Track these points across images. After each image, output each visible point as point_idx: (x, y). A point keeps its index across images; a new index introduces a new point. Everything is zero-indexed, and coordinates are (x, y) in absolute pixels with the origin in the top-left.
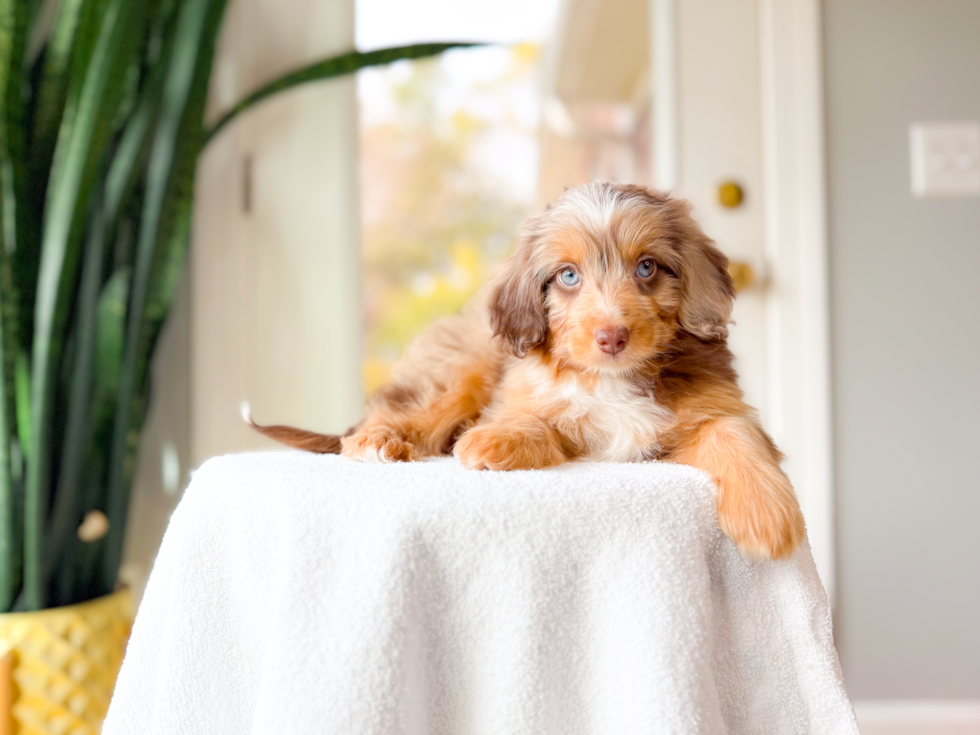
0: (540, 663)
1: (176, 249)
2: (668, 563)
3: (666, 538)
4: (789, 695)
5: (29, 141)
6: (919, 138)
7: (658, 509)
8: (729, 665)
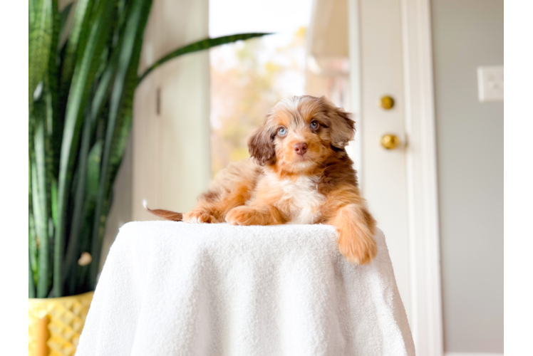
0: (257, 307)
1: (125, 132)
2: (313, 264)
3: (313, 254)
4: (373, 327)
5: (59, 84)
6: (481, 73)
7: (310, 242)
8: (346, 313)
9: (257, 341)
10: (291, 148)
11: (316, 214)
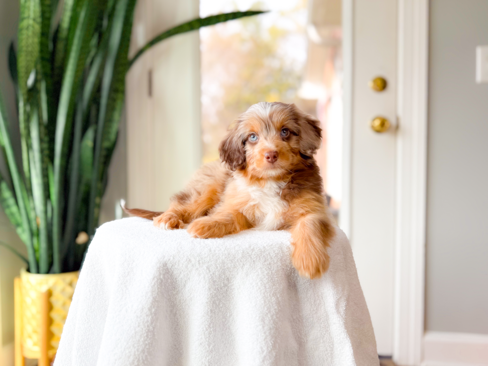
1: (116, 116)
2: (265, 279)
3: (266, 269)
4: (324, 334)
7: (264, 257)
8: (299, 321)
9: (211, 347)
10: (262, 155)
11: (279, 221)
